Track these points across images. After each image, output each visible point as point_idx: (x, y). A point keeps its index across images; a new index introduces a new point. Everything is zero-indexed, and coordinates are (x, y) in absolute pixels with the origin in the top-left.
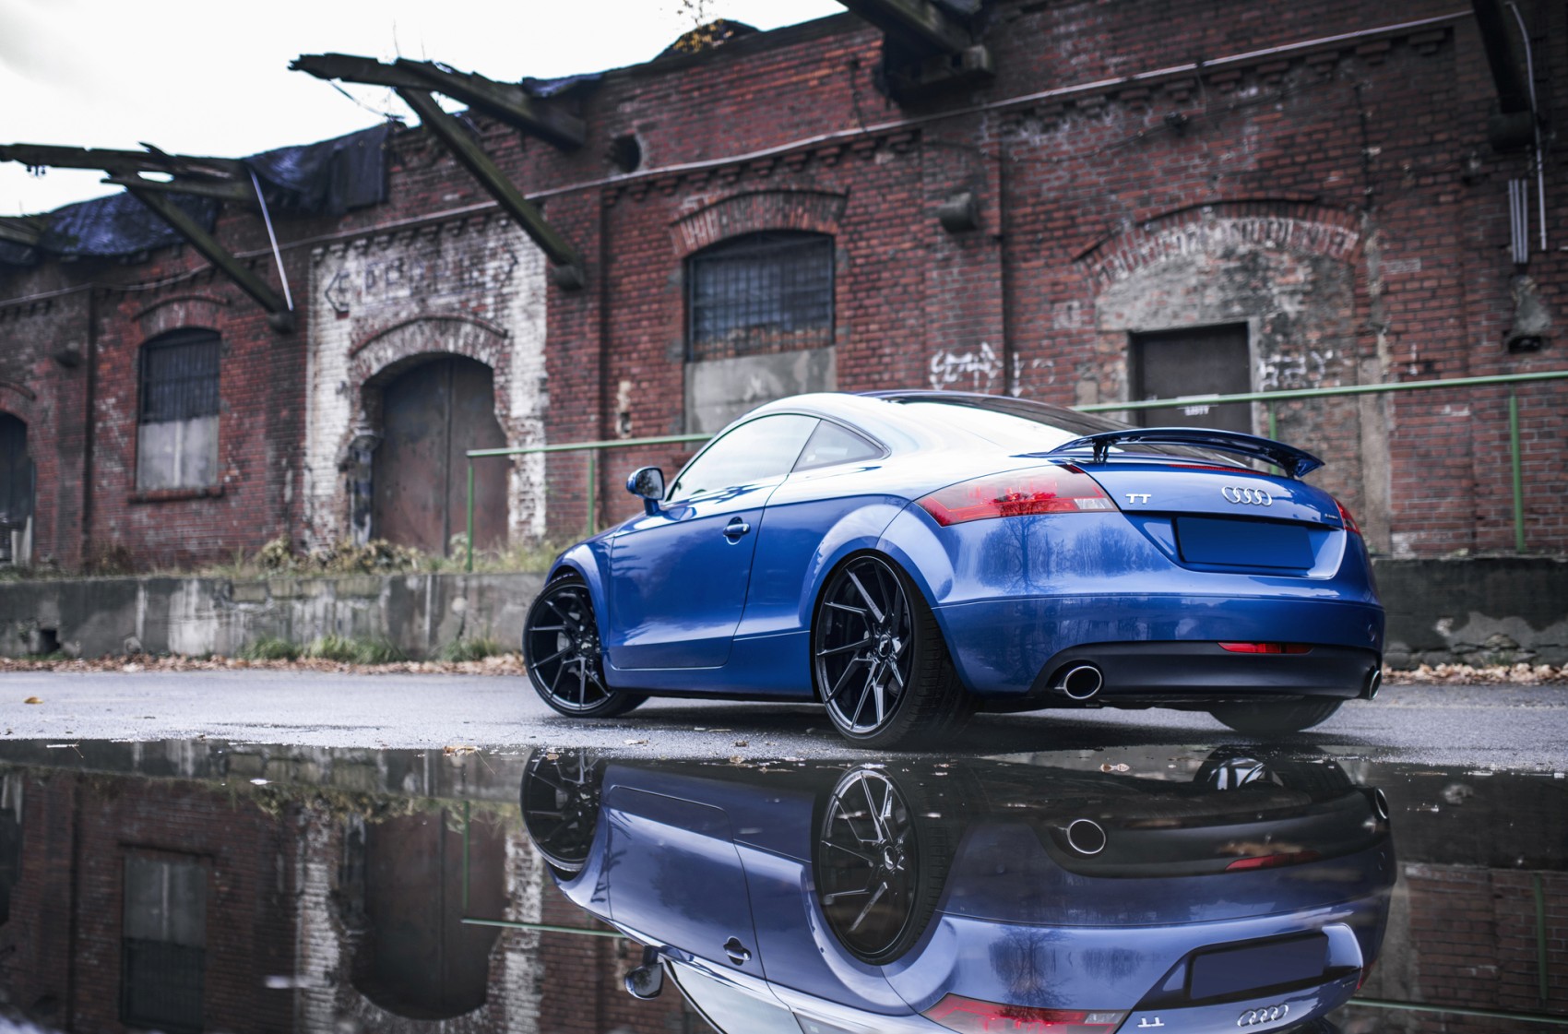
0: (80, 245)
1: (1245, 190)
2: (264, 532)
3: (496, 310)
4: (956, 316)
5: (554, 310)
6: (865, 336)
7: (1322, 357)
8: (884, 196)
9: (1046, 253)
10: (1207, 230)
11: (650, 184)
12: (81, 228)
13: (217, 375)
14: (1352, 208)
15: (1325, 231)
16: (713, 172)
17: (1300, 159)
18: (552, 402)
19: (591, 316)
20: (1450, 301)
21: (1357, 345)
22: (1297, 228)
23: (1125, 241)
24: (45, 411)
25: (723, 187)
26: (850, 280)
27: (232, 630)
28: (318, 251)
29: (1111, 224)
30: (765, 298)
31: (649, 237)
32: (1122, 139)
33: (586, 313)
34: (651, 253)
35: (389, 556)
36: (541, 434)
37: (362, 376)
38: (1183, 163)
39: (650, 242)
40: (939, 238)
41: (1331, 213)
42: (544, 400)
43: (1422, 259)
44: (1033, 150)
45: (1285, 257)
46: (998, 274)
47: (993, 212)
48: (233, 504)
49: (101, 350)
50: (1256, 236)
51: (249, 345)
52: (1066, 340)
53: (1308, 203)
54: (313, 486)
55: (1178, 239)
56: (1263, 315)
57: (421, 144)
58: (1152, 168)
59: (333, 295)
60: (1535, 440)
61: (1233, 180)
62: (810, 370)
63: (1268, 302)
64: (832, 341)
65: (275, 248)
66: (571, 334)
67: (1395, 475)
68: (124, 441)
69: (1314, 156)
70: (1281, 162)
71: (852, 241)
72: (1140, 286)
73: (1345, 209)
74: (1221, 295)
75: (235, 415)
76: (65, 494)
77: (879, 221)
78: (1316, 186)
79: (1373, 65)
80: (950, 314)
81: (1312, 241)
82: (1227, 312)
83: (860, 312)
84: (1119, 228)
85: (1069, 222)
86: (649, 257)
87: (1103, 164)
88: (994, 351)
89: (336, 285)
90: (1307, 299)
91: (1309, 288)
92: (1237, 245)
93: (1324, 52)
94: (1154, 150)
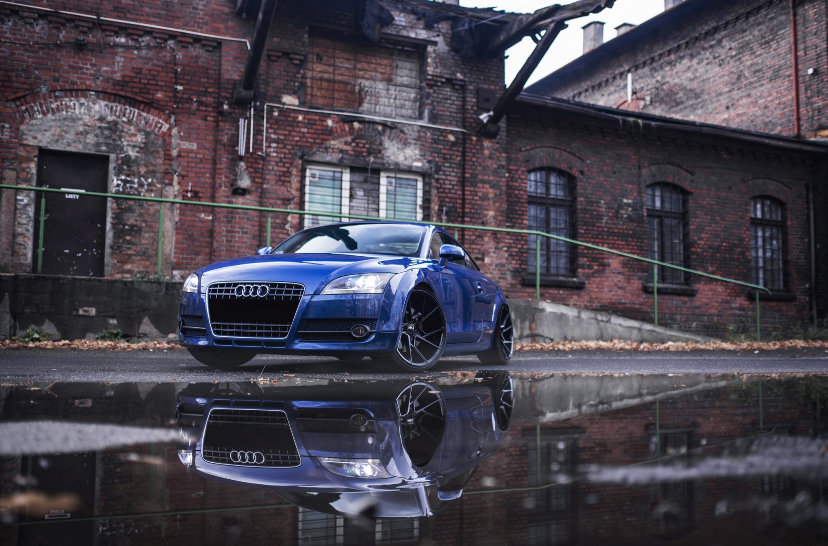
1: (114, 89)
7: (146, 180)
10: (91, 103)
14: (167, 112)
15: (153, 120)
17: (144, 81)
20: (208, 166)
21: (164, 178)
22: (139, 115)
23: (42, 97)
29: (33, 87)
32: (45, 41)
38: (81, 65)
41: (157, 112)
43: (197, 144)
45: (132, 128)
50: (118, 114)
53: (146, 104)
55: (74, 104)
56: (117, 154)
58: (62, 62)
60: (240, 234)
61: (108, 82)
63: (121, 148)
67: (176, 243)
69: (151, 82)
70: (134, 80)
72: (48, 124)
73: (163, 111)
74: (96, 139)
78: (151, 97)
79: (183, 47)
81: (146, 123)
82: (98, 149)
84: (39, 90)
85: (7, 79)
87: (32, 52)
90: (142, 151)
91: (142, 145)
92: (107, 116)
93: (162, 33)
94: (64, 53)
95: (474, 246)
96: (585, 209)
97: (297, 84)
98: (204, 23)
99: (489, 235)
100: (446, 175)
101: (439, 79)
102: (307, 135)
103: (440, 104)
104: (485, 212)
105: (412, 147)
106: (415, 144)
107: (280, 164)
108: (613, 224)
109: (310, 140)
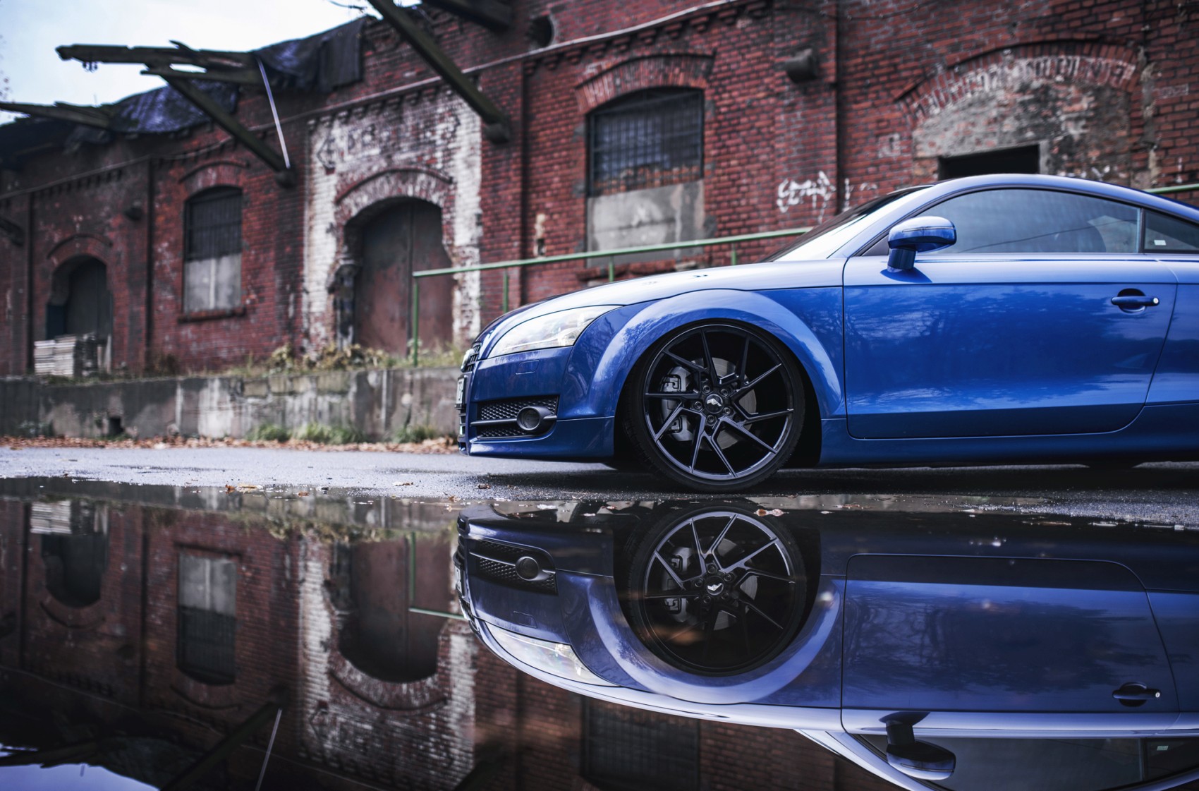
0: (139, 127)
1: (1040, 33)
2: (274, 342)
3: (444, 162)
4: (799, 151)
5: (487, 160)
6: (727, 170)
7: (1101, 171)
8: (743, 55)
9: (872, 96)
10: (1006, 70)
11: (560, 55)
12: (141, 113)
13: (240, 223)
14: (1131, 43)
15: (1107, 64)
16: (609, 42)
17: (1088, 3)
18: (485, 233)
19: (515, 163)
21: (1131, 160)
22: (1083, 63)
23: (938, 82)
24: (119, 254)
25: (617, 55)
26: (715, 125)
27: (243, 418)
28: (312, 122)
29: (927, 69)
30: (649, 143)
31: (560, 98)
33: (511, 161)
34: (561, 111)
35: (362, 357)
36: (477, 258)
37: (344, 217)
38: (988, 13)
39: (560, 102)
40: (786, 88)
41: (1113, 49)
42: (479, 231)
43: (1190, 84)
44: (864, 10)
45: (1072, 89)
46: (833, 115)
47: (831, 64)
48: (252, 321)
49: (157, 206)
50: (1048, 73)
51: (263, 197)
52: (888, 166)
53: (1093, 41)
54: (309, 305)
55: (982, 78)
56: (1051, 139)
57: (387, 33)
58: (962, 18)
59: (323, 156)
61: (1030, 26)
62: (684, 200)
63: (1056, 128)
64: (701, 175)
65: (277, 122)
66: (500, 178)
68: (174, 276)
69: (1100, 2)
70: (1072, 7)
71: (717, 93)
72: (949, 120)
73: (1125, 44)
74: (1017, 124)
75: (253, 252)
76: (133, 317)
77: (738, 76)
78: (1100, 27)
80: (794, 149)
81: (1096, 74)
82: (1021, 137)
83: (723, 151)
84: (933, 72)
85: (892, 69)
86: (559, 115)
87: (921, 18)
88: (829, 178)
89: (325, 148)
90: (1090, 124)
91: (1091, 114)
92: (1032, 81)
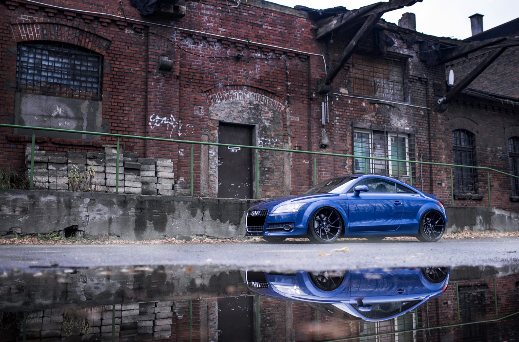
1: (256, 84)
4: (160, 102)
6: (116, 100)
7: (275, 140)
9: (193, 87)
10: (245, 93)
14: (283, 98)
15: (277, 103)
17: (271, 80)
20: (306, 131)
21: (283, 139)
22: (270, 100)
23: (219, 90)
25: (44, 17)
29: (215, 83)
32: (220, 56)
38: (239, 70)
40: (156, 71)
41: (278, 98)
43: (299, 118)
44: (190, 49)
45: (266, 108)
46: (178, 90)
47: (177, 67)
50: (259, 100)
52: (198, 119)
53: (273, 93)
55: (236, 94)
58: (229, 68)
61: (253, 80)
62: (89, 110)
63: (261, 121)
64: (100, 99)
67: (292, 178)
69: (275, 80)
70: (266, 79)
71: (112, 60)
72: (223, 106)
73: (281, 98)
74: (248, 115)
77: (125, 56)
78: (275, 89)
79: (290, 59)
80: (158, 100)
81: (273, 105)
82: (249, 121)
83: (115, 90)
84: (218, 85)
87: (213, 62)
88: (175, 118)
90: (272, 122)
91: (272, 119)
92: (253, 101)
93: (280, 51)
94: (230, 63)
95: (437, 177)
96: (480, 153)
97: (346, 81)
98: (300, 45)
99: (443, 169)
100: (421, 135)
101: (415, 78)
102: (353, 112)
103: (416, 93)
104: (441, 156)
105: (404, 119)
106: (405, 117)
107: (341, 129)
108: (494, 161)
109: (355, 115)
